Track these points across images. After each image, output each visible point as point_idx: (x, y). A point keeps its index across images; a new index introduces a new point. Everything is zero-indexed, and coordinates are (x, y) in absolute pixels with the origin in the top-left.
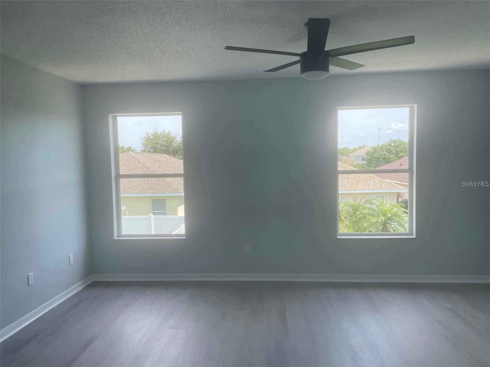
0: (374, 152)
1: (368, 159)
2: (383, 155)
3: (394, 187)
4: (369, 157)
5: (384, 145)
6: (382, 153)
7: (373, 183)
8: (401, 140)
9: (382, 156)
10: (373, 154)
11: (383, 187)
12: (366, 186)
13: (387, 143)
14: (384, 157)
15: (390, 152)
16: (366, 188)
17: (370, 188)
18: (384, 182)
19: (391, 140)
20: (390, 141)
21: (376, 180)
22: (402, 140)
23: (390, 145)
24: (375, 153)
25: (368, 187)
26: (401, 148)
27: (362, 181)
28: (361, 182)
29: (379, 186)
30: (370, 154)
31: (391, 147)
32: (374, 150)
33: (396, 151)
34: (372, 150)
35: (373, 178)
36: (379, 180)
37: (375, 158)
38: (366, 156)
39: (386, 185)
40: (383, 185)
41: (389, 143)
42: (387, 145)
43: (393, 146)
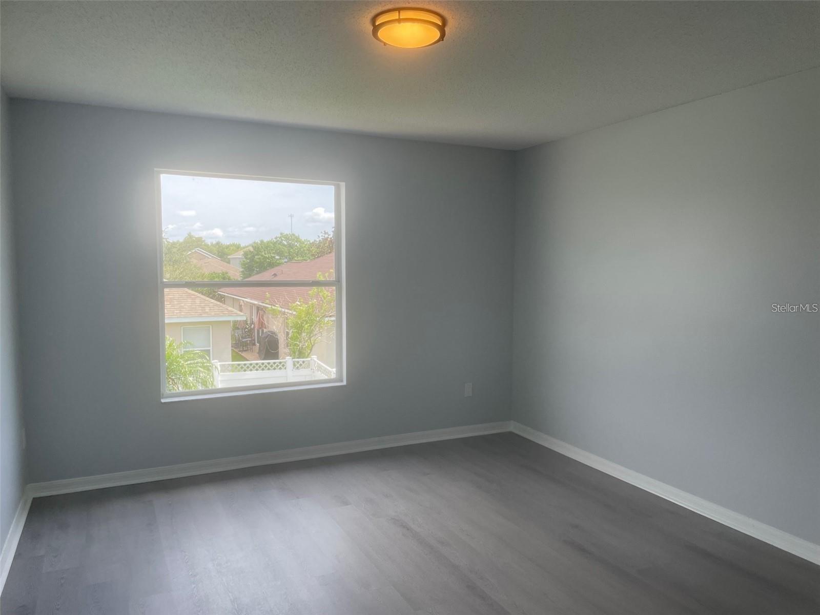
0: (256, 252)
1: (246, 264)
2: (268, 258)
3: (225, 313)
4: (248, 261)
5: (271, 243)
6: (267, 256)
7: (190, 305)
8: (297, 235)
9: (268, 260)
10: (253, 256)
11: (207, 312)
12: (176, 312)
13: (275, 238)
14: (270, 262)
15: (280, 254)
16: (175, 314)
17: (183, 314)
18: (210, 304)
19: (281, 234)
20: (280, 236)
21: (198, 301)
22: (299, 236)
23: (281, 243)
24: (257, 254)
25: (180, 313)
26: (296, 249)
27: (170, 302)
28: (168, 303)
29: (200, 311)
30: (249, 256)
31: (282, 245)
32: (254, 249)
33: (289, 252)
34: (252, 249)
35: (193, 296)
36: (203, 300)
37: (257, 263)
38: (245, 260)
39: (212, 308)
40: (207, 309)
41: (278, 239)
42: (275, 243)
43: (284, 245)
